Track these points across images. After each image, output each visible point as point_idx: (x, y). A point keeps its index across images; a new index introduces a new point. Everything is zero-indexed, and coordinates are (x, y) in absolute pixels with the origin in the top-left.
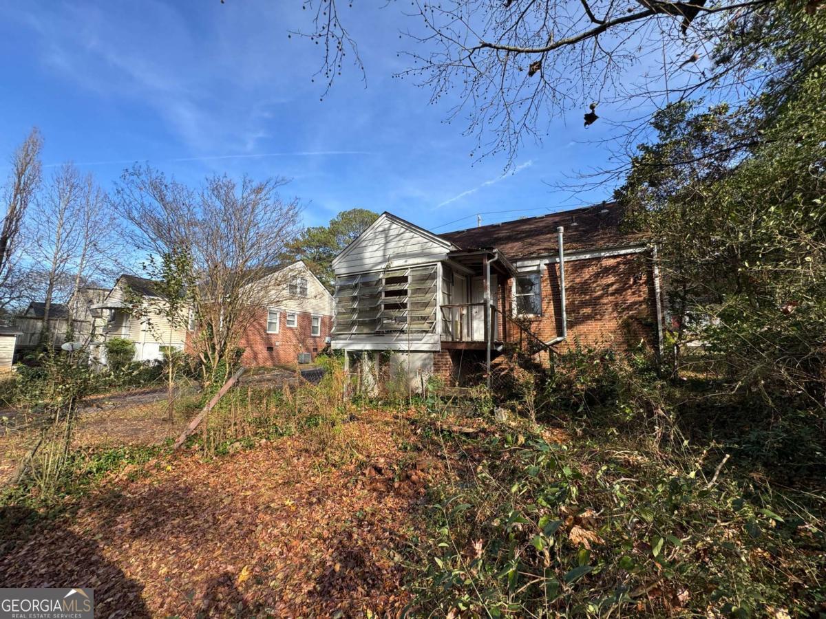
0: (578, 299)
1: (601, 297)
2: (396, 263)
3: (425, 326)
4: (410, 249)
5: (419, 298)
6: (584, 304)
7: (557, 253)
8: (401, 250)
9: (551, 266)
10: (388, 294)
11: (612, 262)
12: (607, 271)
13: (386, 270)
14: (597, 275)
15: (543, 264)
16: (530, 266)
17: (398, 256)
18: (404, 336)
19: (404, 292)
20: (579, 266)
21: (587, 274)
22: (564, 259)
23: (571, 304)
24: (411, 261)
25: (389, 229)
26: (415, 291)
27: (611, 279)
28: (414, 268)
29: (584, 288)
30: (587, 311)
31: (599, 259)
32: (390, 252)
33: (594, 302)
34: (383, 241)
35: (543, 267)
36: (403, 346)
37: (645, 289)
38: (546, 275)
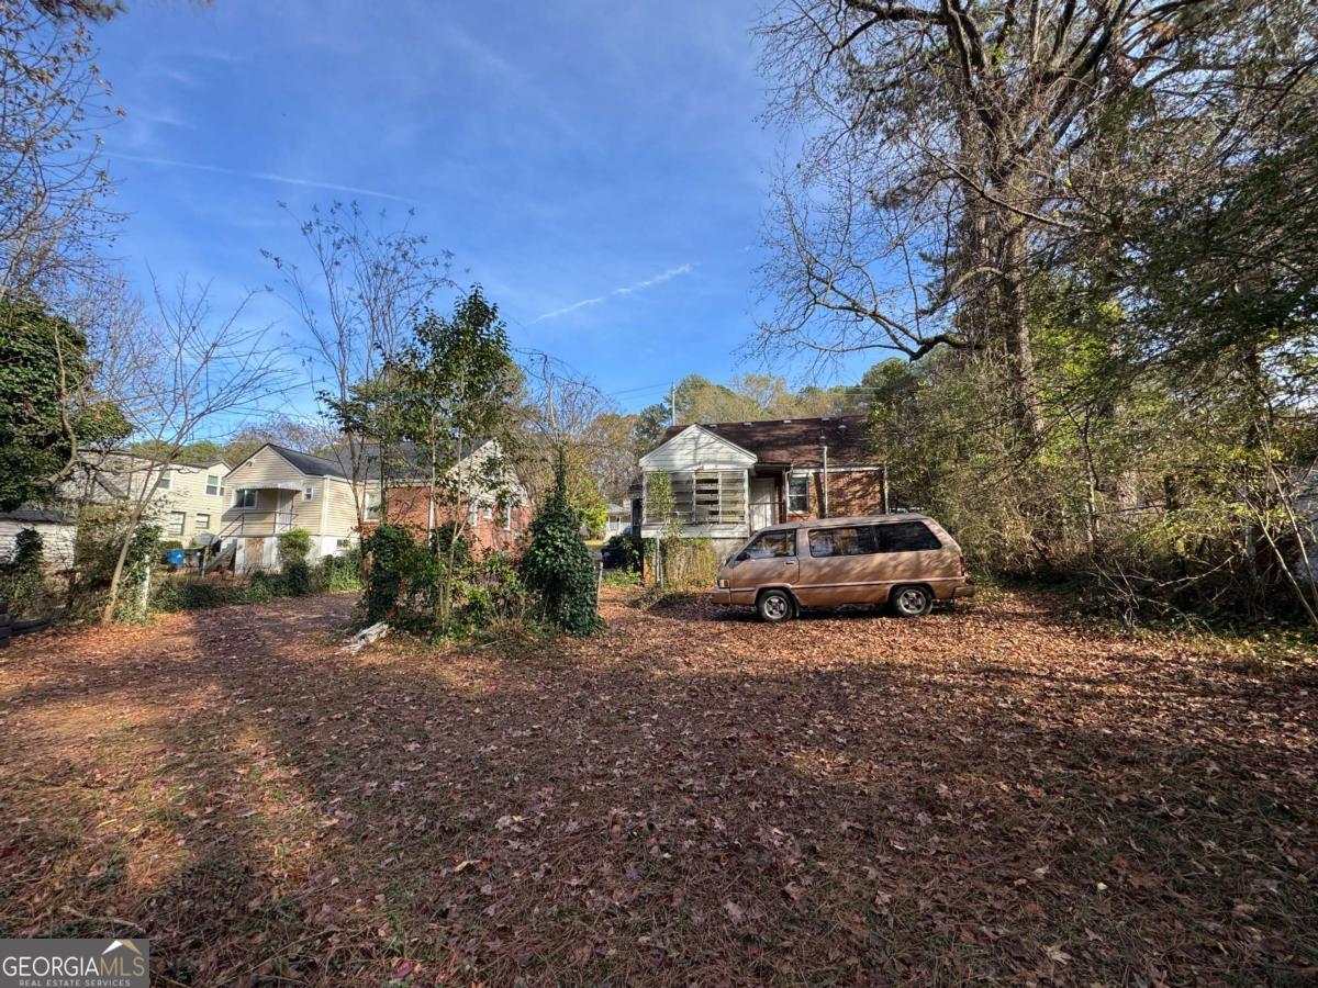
0: (835, 500)
1: (850, 500)
2: (707, 467)
3: (737, 519)
4: (719, 457)
5: (729, 497)
6: (839, 505)
7: (822, 466)
8: (712, 457)
9: (817, 475)
10: (699, 492)
11: (858, 475)
12: (855, 481)
13: (696, 472)
14: (848, 484)
15: (811, 472)
16: (801, 474)
17: (708, 462)
18: (717, 526)
19: (716, 492)
20: (836, 477)
21: (842, 482)
22: (827, 470)
23: (831, 504)
24: (720, 467)
25: (699, 437)
26: (724, 492)
27: (858, 487)
28: (724, 473)
29: (839, 493)
30: (842, 509)
31: (851, 472)
32: (699, 458)
33: (847, 504)
34: (693, 447)
35: (811, 475)
36: (716, 534)
37: (879, 495)
38: (812, 482)
